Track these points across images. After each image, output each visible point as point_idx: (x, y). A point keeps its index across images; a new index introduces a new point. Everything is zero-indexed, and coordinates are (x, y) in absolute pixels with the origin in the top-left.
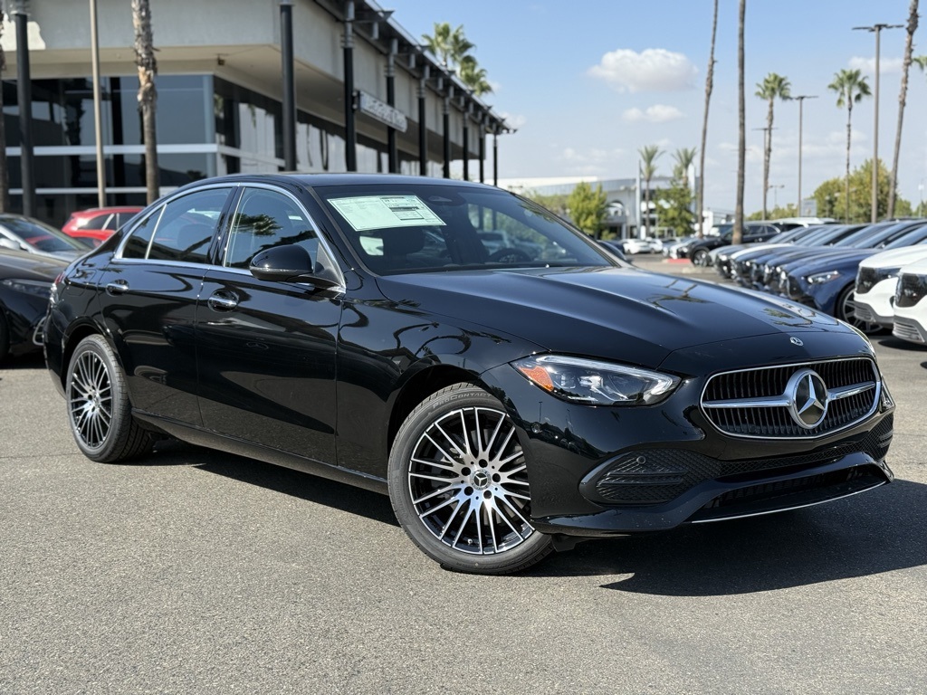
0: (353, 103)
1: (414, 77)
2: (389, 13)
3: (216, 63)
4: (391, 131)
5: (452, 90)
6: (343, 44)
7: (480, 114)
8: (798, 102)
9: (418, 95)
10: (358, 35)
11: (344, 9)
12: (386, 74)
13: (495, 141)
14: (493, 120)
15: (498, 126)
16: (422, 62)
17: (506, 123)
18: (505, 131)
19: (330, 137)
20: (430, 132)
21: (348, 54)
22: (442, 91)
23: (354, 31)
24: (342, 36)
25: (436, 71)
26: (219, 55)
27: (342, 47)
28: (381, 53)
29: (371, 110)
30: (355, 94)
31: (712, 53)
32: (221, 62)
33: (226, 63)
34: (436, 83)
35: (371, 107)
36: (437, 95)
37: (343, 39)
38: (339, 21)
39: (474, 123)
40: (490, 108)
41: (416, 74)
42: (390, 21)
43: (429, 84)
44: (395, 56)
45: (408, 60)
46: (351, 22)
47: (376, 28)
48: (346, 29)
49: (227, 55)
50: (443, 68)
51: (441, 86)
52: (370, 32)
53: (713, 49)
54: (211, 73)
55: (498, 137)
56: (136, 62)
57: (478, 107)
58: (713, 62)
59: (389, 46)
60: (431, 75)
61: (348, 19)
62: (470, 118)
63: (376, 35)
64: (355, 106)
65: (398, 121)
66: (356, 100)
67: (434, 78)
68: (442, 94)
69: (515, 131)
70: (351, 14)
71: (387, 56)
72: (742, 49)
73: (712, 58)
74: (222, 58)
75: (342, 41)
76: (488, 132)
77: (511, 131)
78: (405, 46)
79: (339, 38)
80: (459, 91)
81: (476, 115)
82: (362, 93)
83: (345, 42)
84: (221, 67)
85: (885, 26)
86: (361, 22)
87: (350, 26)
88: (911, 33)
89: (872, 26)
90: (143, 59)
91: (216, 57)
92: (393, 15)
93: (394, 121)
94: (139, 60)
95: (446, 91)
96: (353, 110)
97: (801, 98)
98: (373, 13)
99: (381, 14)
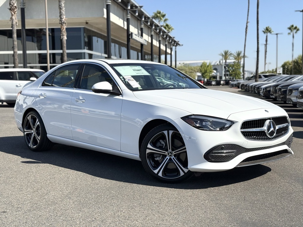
0: (129, 36)
1: (149, 28)
2: (141, 7)
3: (86, 23)
4: (142, 45)
5: (162, 32)
7: (171, 40)
8: (276, 35)
10: (131, 14)
11: (127, 6)
12: (140, 27)
13: (176, 48)
14: (175, 41)
15: (177, 44)
16: (152, 23)
17: (179, 43)
18: (179, 45)
19: (122, 47)
20: (155, 46)
21: (128, 20)
25: (157, 26)
26: (86, 21)
27: (126, 18)
28: (139, 20)
30: (130, 33)
31: (247, 19)
32: (87, 23)
33: (89, 23)
34: (157, 30)
35: (136, 37)
36: (157, 34)
38: (125, 9)
39: (169, 43)
40: (174, 38)
42: (142, 9)
43: (154, 30)
44: (144, 21)
45: (147, 22)
47: (137, 12)
48: (127, 12)
49: (89, 21)
50: (159, 25)
52: (135, 13)
54: (84, 27)
56: (60, 23)
57: (170, 37)
59: (141, 18)
60: (155, 27)
61: (128, 9)
62: (167, 41)
63: (137, 14)
64: (130, 37)
65: (144, 42)
66: (130, 35)
68: (158, 33)
69: (182, 45)
70: (129, 7)
71: (141, 21)
73: (247, 21)
74: (87, 22)
76: (173, 46)
77: (181, 45)
78: (147, 18)
79: (125, 15)
80: (164, 32)
81: (169, 40)
82: (133, 33)
83: (127, 16)
84: (87, 25)
86: (132, 10)
87: (129, 11)
89: (301, 10)
90: (62, 22)
91: (85, 21)
92: (143, 7)
94: (60, 22)
95: (160, 32)
96: (130, 38)
97: (277, 34)
98: (136, 7)
99: (139, 7)
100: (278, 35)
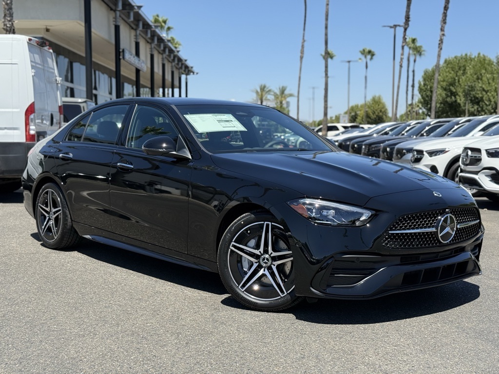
0: (120, 55)
2: (140, 7)
3: (45, 30)
4: (138, 71)
5: (167, 51)
6: (114, 23)
7: (180, 64)
8: (347, 64)
9: (150, 52)
10: (123, 19)
11: (116, 4)
12: (135, 40)
13: (186, 79)
14: (187, 67)
15: (188, 70)
16: (154, 34)
18: (192, 73)
21: (117, 28)
22: (162, 50)
23: (120, 16)
24: (114, 18)
25: (161, 40)
26: (46, 26)
27: (114, 24)
28: (132, 28)
29: (129, 60)
30: (121, 50)
31: (304, 36)
32: (48, 30)
33: (50, 31)
34: (159, 46)
35: (130, 58)
36: (159, 53)
37: (114, 20)
38: (113, 10)
39: (177, 68)
40: (186, 60)
41: (149, 41)
42: (140, 12)
43: (156, 47)
44: (141, 31)
45: (146, 33)
46: (119, 11)
47: (132, 15)
48: (116, 14)
49: (51, 26)
50: (164, 38)
51: (162, 48)
52: (129, 17)
53: (304, 34)
54: (41, 36)
55: (188, 77)
56: (4, 29)
57: (180, 60)
58: (304, 41)
59: (137, 26)
60: (158, 42)
61: (119, 9)
62: (175, 66)
63: (132, 19)
64: (121, 57)
65: (141, 66)
66: (121, 54)
67: (159, 44)
68: (161, 52)
69: (197, 73)
70: (120, 7)
71: (136, 30)
72: (326, 35)
73: (303, 39)
74: (48, 28)
75: (114, 21)
76: (183, 74)
77: (195, 74)
78: (146, 26)
79: (112, 19)
80: (171, 51)
81: (178, 64)
82: (125, 50)
83: (116, 21)
84: (48, 33)
85: (399, 26)
86: (124, 11)
87: (118, 13)
88: (405, 30)
89: (392, 25)
90: (7, 27)
91: (45, 27)
92: (142, 9)
93: (140, 67)
94: (5, 27)
95: (164, 51)
96: (120, 59)
97: (349, 62)
98: (131, 7)
99: (136, 8)
100: (351, 63)
